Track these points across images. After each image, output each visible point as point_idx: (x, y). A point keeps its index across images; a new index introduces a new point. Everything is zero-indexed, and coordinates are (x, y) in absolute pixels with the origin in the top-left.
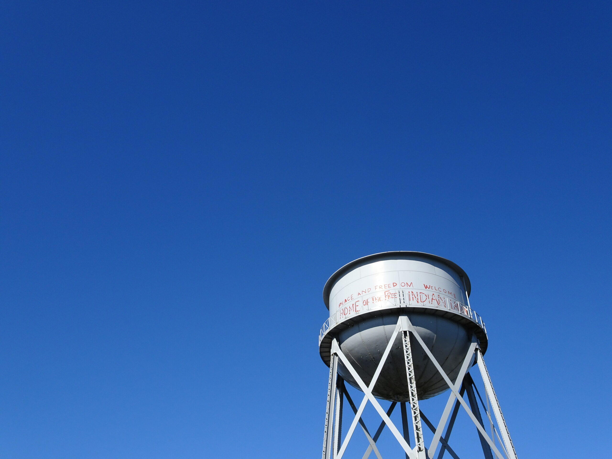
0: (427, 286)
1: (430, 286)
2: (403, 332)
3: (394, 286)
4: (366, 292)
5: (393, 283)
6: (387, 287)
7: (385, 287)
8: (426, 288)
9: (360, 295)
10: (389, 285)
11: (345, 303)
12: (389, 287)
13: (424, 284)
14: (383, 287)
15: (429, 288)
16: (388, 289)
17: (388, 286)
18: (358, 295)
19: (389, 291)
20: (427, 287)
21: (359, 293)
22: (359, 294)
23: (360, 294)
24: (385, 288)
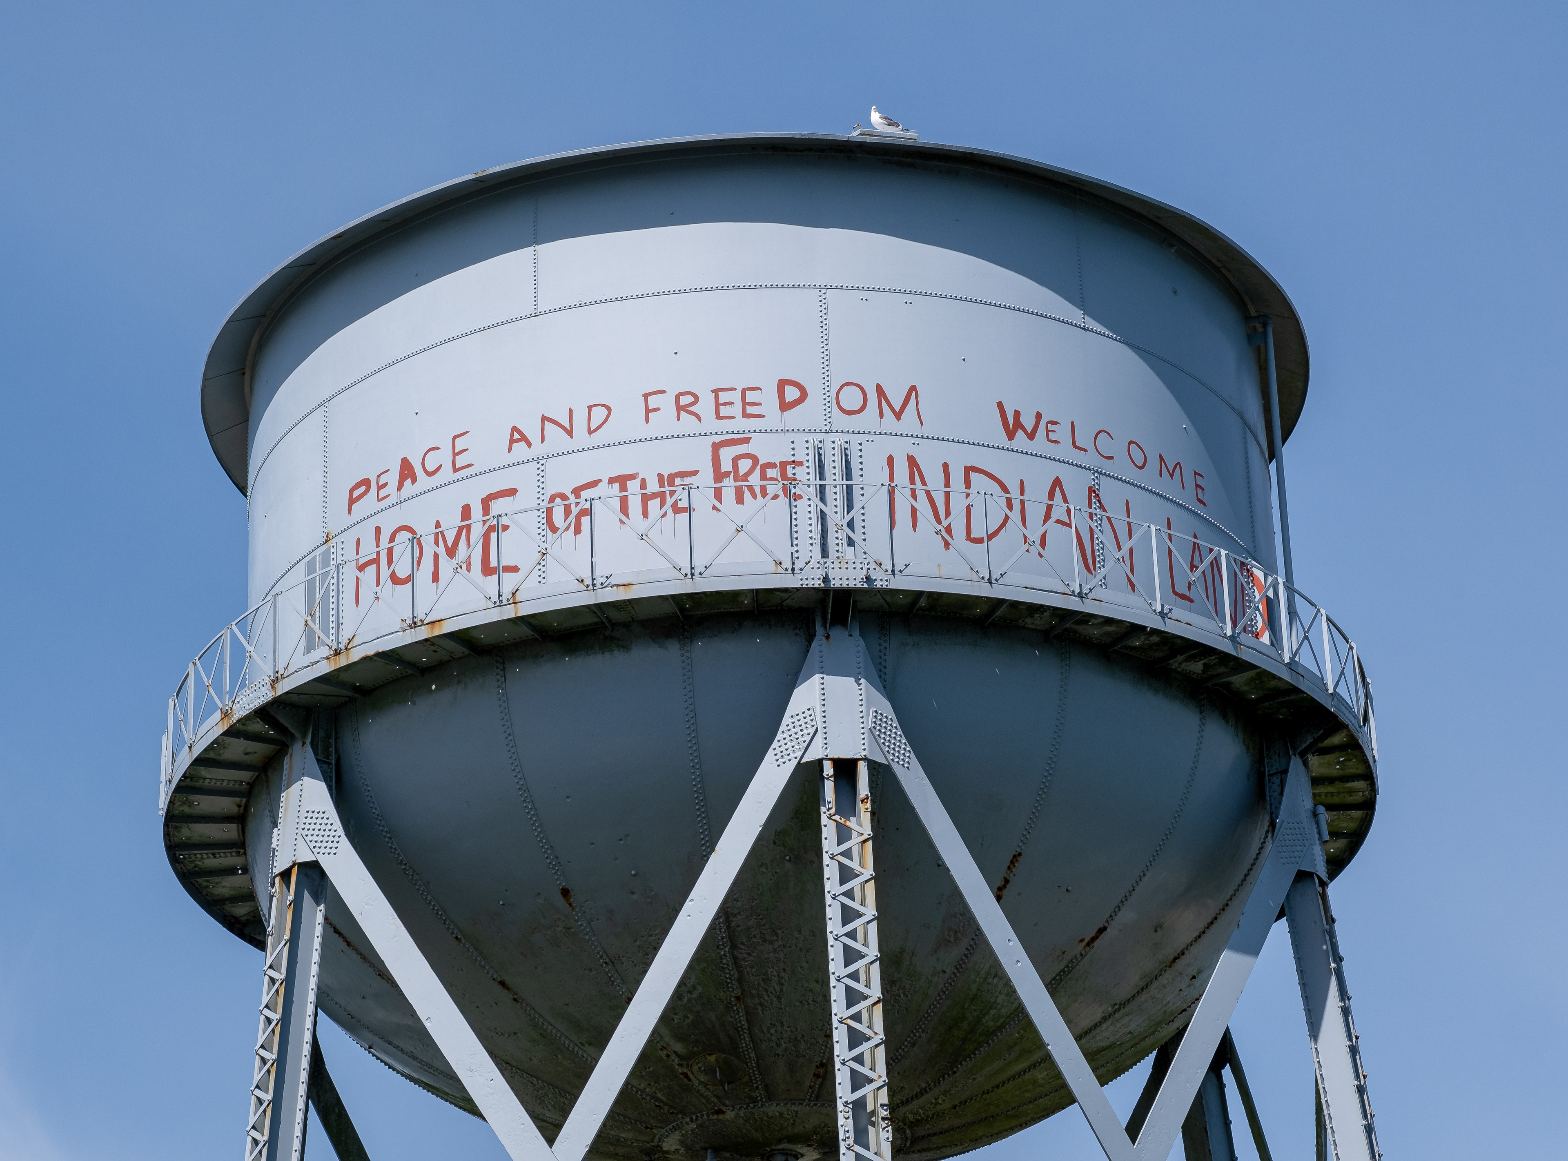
0: (1017, 414)
1: (1039, 416)
2: (828, 769)
3: (785, 406)
4: (570, 432)
5: (782, 384)
6: (736, 410)
7: (717, 405)
8: (1011, 436)
9: (529, 445)
10: (751, 397)
11: (400, 487)
12: (750, 410)
13: (1000, 405)
14: (705, 407)
15: (1031, 436)
16: (741, 424)
17: (745, 404)
18: (512, 441)
19: (747, 441)
20: (1018, 424)
21: (515, 429)
22: (517, 436)
23: (524, 438)
24: (719, 417)
